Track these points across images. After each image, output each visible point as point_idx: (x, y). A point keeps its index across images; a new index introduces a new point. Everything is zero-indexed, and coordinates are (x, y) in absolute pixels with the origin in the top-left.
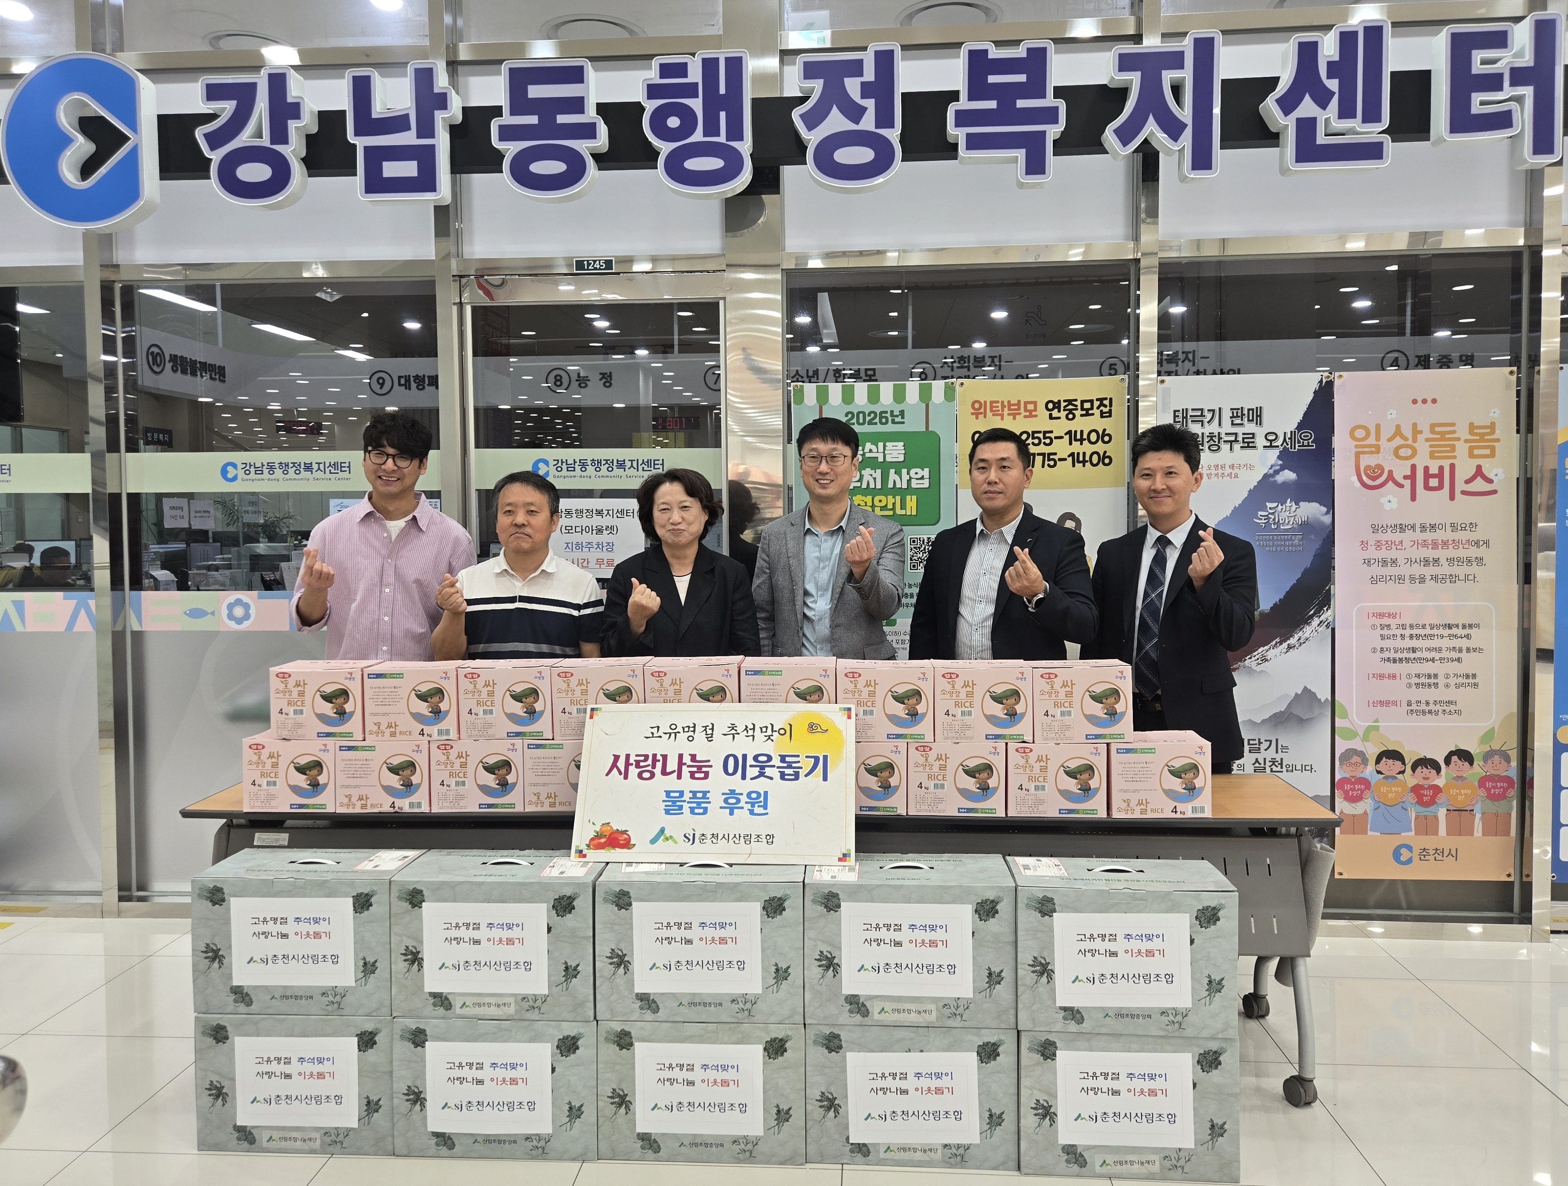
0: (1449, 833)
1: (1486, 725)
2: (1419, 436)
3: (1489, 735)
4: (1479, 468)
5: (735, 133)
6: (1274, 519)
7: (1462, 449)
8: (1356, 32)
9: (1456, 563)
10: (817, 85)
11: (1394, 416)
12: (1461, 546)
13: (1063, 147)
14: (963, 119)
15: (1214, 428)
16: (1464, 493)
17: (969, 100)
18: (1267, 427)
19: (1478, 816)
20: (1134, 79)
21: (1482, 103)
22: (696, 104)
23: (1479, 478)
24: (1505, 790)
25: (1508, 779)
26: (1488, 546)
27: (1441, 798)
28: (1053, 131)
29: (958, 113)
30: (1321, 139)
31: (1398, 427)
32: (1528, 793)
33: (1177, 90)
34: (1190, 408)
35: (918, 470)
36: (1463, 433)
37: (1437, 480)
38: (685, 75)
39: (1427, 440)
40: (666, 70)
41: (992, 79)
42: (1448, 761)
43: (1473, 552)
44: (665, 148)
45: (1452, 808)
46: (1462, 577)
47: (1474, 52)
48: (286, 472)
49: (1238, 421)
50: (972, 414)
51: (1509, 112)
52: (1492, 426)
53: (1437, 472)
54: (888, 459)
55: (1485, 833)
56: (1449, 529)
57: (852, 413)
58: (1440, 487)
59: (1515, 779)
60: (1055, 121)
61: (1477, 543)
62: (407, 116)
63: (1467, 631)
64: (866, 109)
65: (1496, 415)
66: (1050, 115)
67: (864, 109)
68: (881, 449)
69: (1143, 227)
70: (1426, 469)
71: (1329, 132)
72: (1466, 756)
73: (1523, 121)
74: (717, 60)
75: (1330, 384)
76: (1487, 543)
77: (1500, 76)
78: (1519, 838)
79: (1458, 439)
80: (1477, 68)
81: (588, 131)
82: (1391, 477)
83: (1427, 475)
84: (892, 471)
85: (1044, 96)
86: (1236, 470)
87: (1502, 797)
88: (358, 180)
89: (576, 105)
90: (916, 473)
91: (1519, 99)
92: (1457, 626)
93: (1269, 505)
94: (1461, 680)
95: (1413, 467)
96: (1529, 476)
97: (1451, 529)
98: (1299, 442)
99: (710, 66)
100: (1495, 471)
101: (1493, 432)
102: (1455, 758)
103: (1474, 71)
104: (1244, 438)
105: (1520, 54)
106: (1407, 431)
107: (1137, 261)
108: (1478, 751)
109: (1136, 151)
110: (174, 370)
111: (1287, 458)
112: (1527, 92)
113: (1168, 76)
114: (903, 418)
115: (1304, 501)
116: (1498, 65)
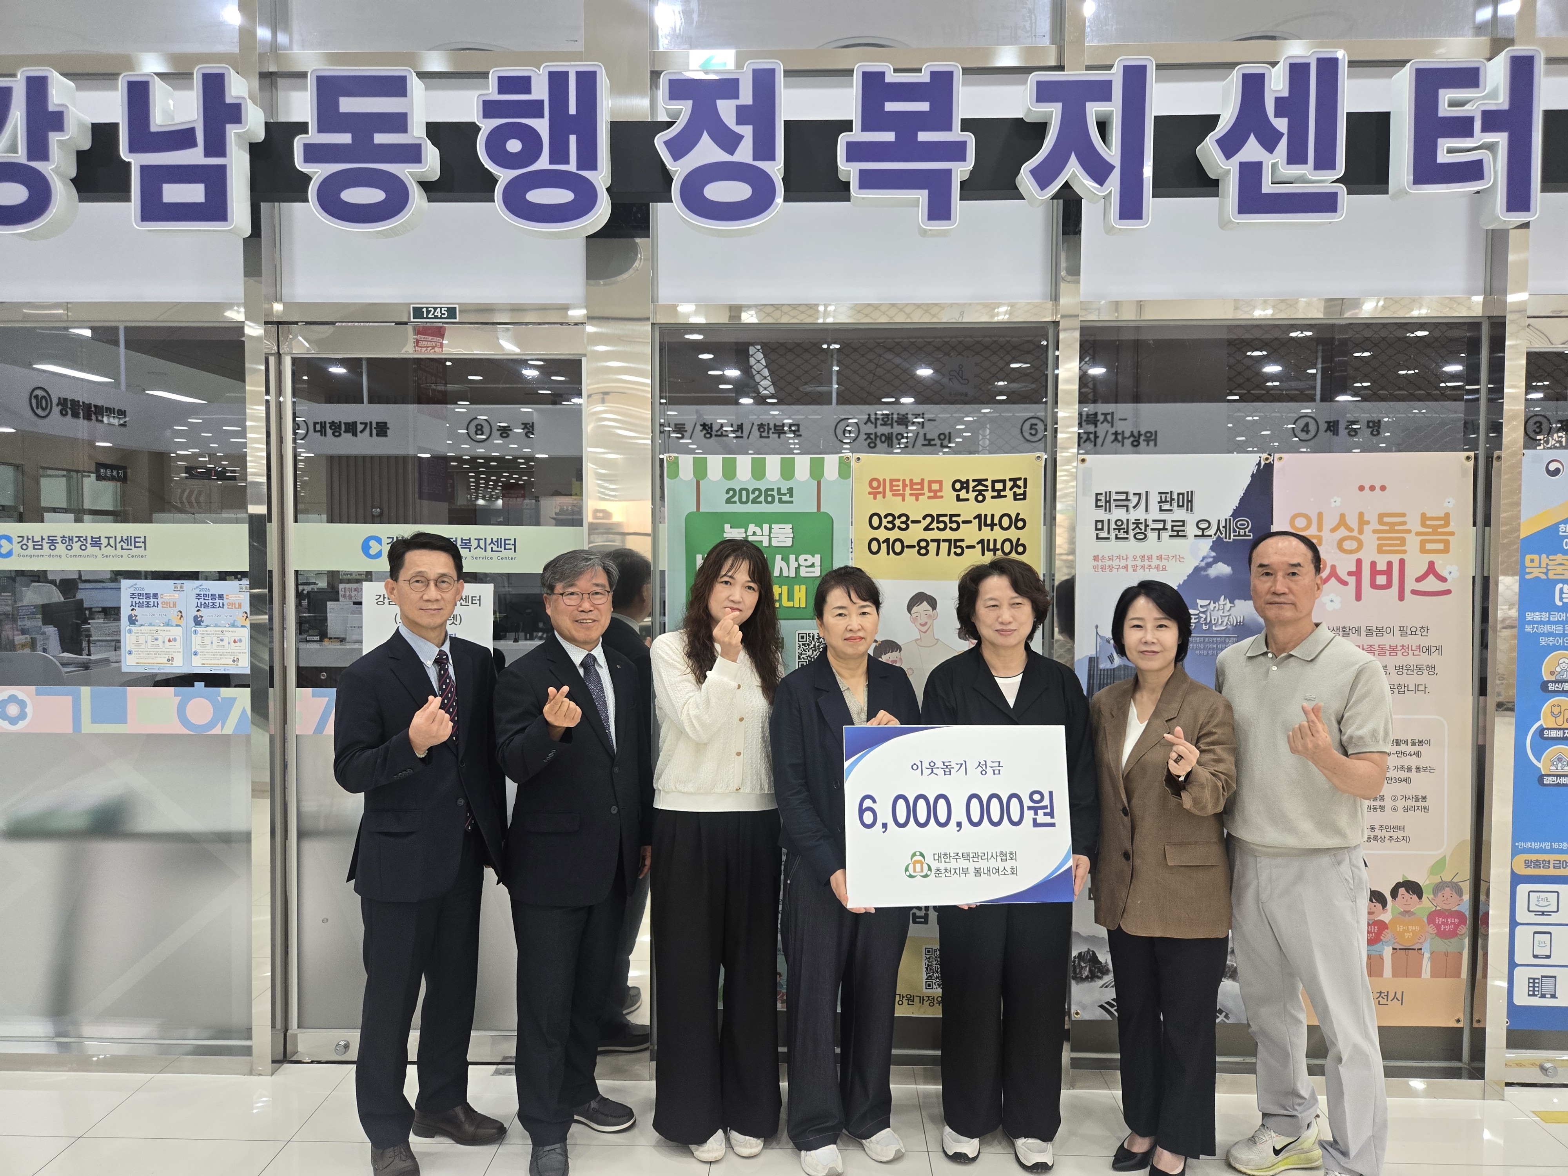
0: (1395, 974)
1: (1437, 854)
2: (1365, 527)
3: (1440, 865)
4: (1431, 564)
5: (588, 160)
6: (1206, 619)
7: (1413, 543)
8: (1308, 64)
9: (1405, 672)
10: (684, 108)
11: (1338, 504)
12: (1411, 652)
13: (970, 190)
14: (856, 152)
15: (1139, 514)
16: (1414, 592)
17: (862, 130)
18: (1198, 514)
19: (1427, 956)
20: (1053, 112)
21: (1450, 151)
22: (542, 126)
23: (1431, 576)
24: (1457, 926)
25: (1459, 915)
26: (1440, 654)
27: (1387, 935)
28: (961, 171)
29: (850, 145)
30: (1267, 187)
31: (1343, 516)
32: (1481, 929)
33: (1103, 127)
34: (1114, 491)
35: (808, 557)
36: (1414, 524)
37: (1385, 577)
38: (528, 91)
39: (1375, 531)
40: (506, 84)
41: (890, 107)
42: (1394, 893)
43: (1424, 659)
44: (504, 176)
45: (1398, 947)
46: (1412, 688)
47: (1441, 92)
48: (69, 548)
49: (1166, 506)
50: (870, 493)
51: (1480, 162)
52: (1446, 518)
53: (1385, 568)
54: (775, 543)
55: (1433, 975)
56: (1398, 633)
57: (734, 490)
58: (1389, 585)
59: (1467, 914)
60: (963, 158)
61: (1428, 650)
62: (192, 131)
63: (1416, 748)
64: (742, 137)
65: (1450, 505)
66: (956, 151)
67: (740, 138)
68: (766, 532)
69: (1063, 286)
70: (1373, 564)
71: (1276, 180)
72: (1414, 888)
73: (1496, 172)
74: (566, 74)
75: (1269, 467)
76: (1439, 649)
77: (1470, 120)
78: (1470, 980)
79: (1409, 531)
80: (1444, 110)
81: (413, 154)
82: (1334, 573)
83: (1374, 572)
84: (778, 557)
85: (949, 128)
86: (1164, 562)
87: (1453, 934)
88: (133, 206)
89: (399, 122)
90: (806, 560)
91: (1491, 147)
92: (1406, 742)
93: (1200, 602)
94: (1410, 803)
95: (1359, 562)
96: (1486, 574)
97: (1400, 633)
98: (1235, 531)
99: (558, 80)
100: (1449, 568)
101: (1447, 524)
102: (1402, 891)
103: (1441, 114)
104: (1173, 526)
105: (1494, 95)
106: (1353, 522)
107: (1056, 324)
108: (1427, 882)
109: (1054, 197)
110: (63, 413)
111: (1221, 550)
112: (1501, 139)
113: (1094, 110)
114: (791, 496)
115: (1239, 599)
116: (1467, 107)
